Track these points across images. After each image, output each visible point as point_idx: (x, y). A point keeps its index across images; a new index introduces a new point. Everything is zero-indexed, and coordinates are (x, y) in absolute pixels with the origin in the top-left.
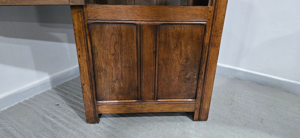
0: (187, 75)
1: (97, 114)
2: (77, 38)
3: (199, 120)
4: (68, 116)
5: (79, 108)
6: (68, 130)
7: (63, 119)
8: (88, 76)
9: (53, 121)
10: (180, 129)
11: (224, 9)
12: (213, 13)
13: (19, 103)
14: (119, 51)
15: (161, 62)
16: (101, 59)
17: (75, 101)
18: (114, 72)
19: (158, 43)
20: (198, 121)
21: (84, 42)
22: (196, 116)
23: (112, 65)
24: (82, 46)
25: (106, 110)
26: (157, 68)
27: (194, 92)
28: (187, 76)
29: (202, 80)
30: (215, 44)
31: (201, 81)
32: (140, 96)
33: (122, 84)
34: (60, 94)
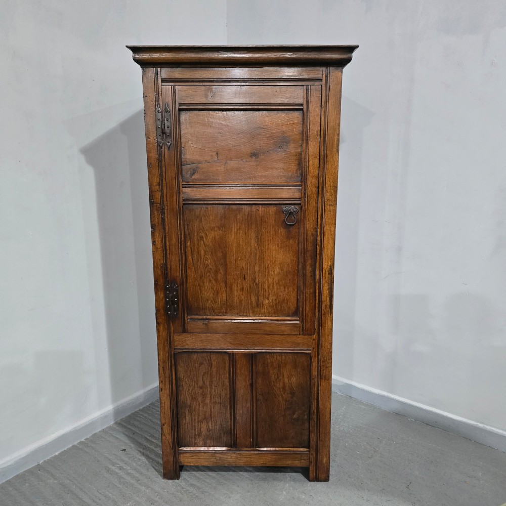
0: (294, 414)
1: (178, 466)
2: (161, 368)
3: (317, 479)
4: (139, 467)
5: (153, 456)
6: (139, 487)
7: (132, 472)
8: (169, 414)
9: (119, 474)
10: (289, 492)
11: (330, 337)
12: (317, 341)
13: (72, 446)
14: (208, 384)
15: (260, 397)
16: (186, 392)
17: (147, 445)
18: (201, 409)
19: (254, 374)
20: (316, 482)
21: (168, 373)
22: (312, 474)
23: (200, 401)
24: (165, 378)
25: (190, 460)
26: (254, 404)
27: (306, 438)
28: (295, 416)
29: (314, 421)
30: (325, 377)
31: (312, 424)
32: (234, 441)
33: (210, 425)
34: (126, 433)
